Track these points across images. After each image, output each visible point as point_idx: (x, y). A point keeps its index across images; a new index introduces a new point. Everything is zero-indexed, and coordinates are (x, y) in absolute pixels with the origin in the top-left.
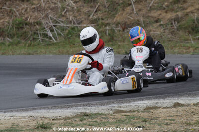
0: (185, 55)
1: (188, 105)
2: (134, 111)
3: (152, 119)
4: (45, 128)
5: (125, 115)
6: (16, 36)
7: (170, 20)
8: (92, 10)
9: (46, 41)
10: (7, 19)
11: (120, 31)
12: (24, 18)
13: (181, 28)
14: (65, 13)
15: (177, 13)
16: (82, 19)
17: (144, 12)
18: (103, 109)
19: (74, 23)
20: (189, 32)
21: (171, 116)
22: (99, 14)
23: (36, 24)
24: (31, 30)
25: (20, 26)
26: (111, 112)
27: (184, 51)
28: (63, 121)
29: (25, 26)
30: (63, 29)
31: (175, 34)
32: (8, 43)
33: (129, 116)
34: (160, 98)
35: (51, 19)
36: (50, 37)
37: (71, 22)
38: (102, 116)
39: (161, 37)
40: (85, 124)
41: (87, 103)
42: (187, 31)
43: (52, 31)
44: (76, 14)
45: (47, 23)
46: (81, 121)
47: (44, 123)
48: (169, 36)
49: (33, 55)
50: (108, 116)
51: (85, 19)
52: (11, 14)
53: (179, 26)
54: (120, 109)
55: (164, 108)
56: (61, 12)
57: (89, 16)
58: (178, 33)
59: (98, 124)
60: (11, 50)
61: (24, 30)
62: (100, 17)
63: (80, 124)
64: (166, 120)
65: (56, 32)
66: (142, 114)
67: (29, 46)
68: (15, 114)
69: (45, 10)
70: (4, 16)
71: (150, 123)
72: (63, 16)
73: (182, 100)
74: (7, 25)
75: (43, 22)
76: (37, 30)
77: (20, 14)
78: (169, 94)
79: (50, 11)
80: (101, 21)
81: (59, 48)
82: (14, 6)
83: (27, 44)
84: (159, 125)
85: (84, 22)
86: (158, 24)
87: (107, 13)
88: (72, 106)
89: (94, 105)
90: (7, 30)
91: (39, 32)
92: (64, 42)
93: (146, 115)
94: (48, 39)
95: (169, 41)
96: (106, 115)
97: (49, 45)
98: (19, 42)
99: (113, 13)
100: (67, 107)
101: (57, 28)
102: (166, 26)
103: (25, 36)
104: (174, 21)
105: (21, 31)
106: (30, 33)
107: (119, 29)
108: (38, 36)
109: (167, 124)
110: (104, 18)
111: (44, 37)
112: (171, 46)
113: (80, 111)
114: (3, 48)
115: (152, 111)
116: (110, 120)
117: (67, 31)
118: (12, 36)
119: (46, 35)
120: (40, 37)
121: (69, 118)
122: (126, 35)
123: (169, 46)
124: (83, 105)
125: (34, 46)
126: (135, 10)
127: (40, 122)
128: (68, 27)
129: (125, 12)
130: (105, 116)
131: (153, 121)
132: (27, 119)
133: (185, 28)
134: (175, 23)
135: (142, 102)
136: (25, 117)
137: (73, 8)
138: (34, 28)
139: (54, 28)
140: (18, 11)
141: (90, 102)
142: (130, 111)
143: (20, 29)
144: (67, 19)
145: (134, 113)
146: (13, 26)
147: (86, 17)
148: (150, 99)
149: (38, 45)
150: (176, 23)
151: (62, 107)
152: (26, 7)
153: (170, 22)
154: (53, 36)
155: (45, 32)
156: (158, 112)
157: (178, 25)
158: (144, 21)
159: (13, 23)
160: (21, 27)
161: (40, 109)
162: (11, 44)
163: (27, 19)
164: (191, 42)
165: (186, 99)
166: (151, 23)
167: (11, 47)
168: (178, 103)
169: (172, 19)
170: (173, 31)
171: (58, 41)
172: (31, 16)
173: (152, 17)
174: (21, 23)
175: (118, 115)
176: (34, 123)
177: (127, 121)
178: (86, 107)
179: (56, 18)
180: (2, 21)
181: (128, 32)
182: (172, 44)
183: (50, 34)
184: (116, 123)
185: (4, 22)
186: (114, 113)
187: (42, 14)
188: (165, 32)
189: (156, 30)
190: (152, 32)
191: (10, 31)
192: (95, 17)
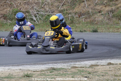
0: (116, 33)
1: (116, 64)
2: (83, 67)
3: (94, 72)
5: (78, 70)
6: (14, 20)
7: (108, 11)
8: (60, 4)
10: (8, 9)
11: (77, 17)
12: (19, 8)
13: (114, 17)
14: (44, 6)
15: (112, 7)
16: (54, 10)
17: (92, 6)
18: (64, 66)
19: (49, 12)
21: (106, 71)
23: (26, 12)
26: (69, 68)
27: (116, 30)
30: (42, 16)
31: (110, 20)
32: (9, 24)
33: (80, 70)
34: (100, 59)
37: (47, 11)
38: (64, 70)
39: (102, 21)
40: (53, 75)
41: (55, 61)
42: (118, 18)
43: (36, 17)
44: (51, 7)
45: (33, 12)
46: (51, 72)
48: (107, 21)
50: (67, 70)
51: (56, 10)
52: (11, 6)
53: (113, 15)
54: (75, 66)
55: (102, 66)
56: (42, 5)
57: (58, 8)
58: (112, 20)
59: (61, 75)
62: (65, 9)
64: (103, 73)
65: (38, 18)
66: (88, 69)
69: (31, 4)
70: (6, 7)
72: (43, 8)
73: (112, 61)
74: (8, 13)
75: (31, 11)
76: (27, 16)
77: (16, 6)
78: (105, 57)
79: (34, 4)
80: (66, 11)
81: (40, 27)
82: (13, 1)
85: (56, 12)
86: (100, 14)
87: (69, 6)
88: (46, 64)
89: (59, 63)
90: (9, 16)
92: (43, 24)
93: (90, 70)
94: (33, 22)
95: (107, 24)
96: (66, 69)
99: (73, 6)
100: (43, 64)
102: (105, 15)
104: (110, 12)
107: (76, 16)
110: (67, 9)
113: (51, 67)
114: (6, 27)
115: (94, 67)
116: (69, 73)
117: (45, 17)
119: (32, 19)
120: (28, 20)
121: (44, 71)
122: (81, 20)
123: (107, 27)
124: (53, 63)
126: (86, 5)
128: (46, 14)
129: (81, 6)
130: (65, 70)
131: (95, 74)
133: (117, 16)
134: (110, 14)
135: (88, 62)
137: (49, 3)
139: (37, 15)
140: (15, 4)
142: (81, 67)
144: (45, 9)
145: (83, 69)
146: (12, 14)
148: (93, 60)
151: (40, 64)
152: (20, 2)
153: (108, 13)
154: (36, 20)
155: (31, 17)
156: (98, 68)
157: (113, 14)
158: (92, 12)
159: (12, 12)
163: (21, 9)
164: (120, 25)
165: (115, 60)
166: (96, 13)
167: (10, 26)
168: (110, 63)
169: (109, 11)
170: (110, 18)
171: (39, 23)
172: (23, 8)
173: (97, 9)
175: (73, 70)
177: (79, 73)
178: (54, 64)
179: (38, 9)
180: (5, 10)
181: (82, 18)
182: (108, 26)
183: (35, 19)
184: (72, 74)
185: (6, 10)
186: (71, 68)
187: (30, 6)
188: (104, 19)
189: (99, 18)
190: (97, 19)
191: (10, 17)
192: (62, 9)
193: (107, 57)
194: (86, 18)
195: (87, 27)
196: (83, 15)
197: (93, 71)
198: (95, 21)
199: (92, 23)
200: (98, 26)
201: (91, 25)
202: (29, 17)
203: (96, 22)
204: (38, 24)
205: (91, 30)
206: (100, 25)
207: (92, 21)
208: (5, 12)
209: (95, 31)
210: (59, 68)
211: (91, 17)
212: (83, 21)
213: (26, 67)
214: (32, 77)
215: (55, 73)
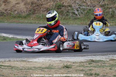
4: (68, 68)
5: (115, 62)
10: (52, 3)
12: (62, 3)
16: (96, 4)
18: (103, 58)
19: (91, 7)
22: (106, 2)
23: (68, 6)
24: (66, 10)
26: (108, 60)
28: (79, 64)
29: (62, 7)
30: (84, 10)
35: (77, 4)
36: (76, 14)
37: (89, 5)
38: (102, 62)
40: (91, 66)
41: (94, 54)
43: (78, 11)
44: (92, 2)
45: (75, 6)
46: (89, 64)
47: (68, 65)
49: (65, 24)
50: (106, 62)
51: (97, 4)
54: (113, 58)
57: (100, 3)
59: (99, 67)
61: (61, 10)
62: (106, 4)
63: (89, 66)
65: (80, 12)
67: (64, 19)
68: (52, 58)
70: (50, 1)
72: (85, 2)
74: (52, 6)
75: (73, 5)
81: (81, 21)
83: (63, 18)
85: (97, 6)
87: (110, 1)
88: (85, 56)
89: (98, 55)
91: (70, 11)
92: (84, 17)
94: (75, 16)
96: (104, 61)
97: (75, 19)
101: (81, 9)
103: (62, 13)
106: (65, 12)
108: (70, 14)
110: (108, 4)
111: (73, 14)
113: (90, 58)
116: (107, 65)
117: (86, 11)
119: (74, 13)
121: (83, 63)
124: (91, 55)
125: (67, 19)
127: (65, 64)
128: (87, 9)
130: (104, 62)
132: (59, 62)
136: (57, 61)
138: (67, 9)
139: (79, 9)
141: (96, 54)
143: (59, 9)
144: (87, 4)
146: (55, 7)
147: (98, 3)
149: (69, 19)
151: (79, 56)
154: (78, 14)
155: (74, 11)
160: (60, 8)
161: (66, 56)
163: (63, 3)
171: (81, 17)
172: (66, 2)
174: (60, 6)
175: (111, 62)
176: (62, 65)
178: (93, 57)
179: (80, 3)
180: (49, 4)
184: (110, 66)
186: (109, 61)
187: (73, 1)
192: (103, 3)
202: (71, 11)
204: (79, 18)
208: (48, 6)
210: (98, 60)
213: (66, 58)
214: (72, 68)
215: (94, 65)
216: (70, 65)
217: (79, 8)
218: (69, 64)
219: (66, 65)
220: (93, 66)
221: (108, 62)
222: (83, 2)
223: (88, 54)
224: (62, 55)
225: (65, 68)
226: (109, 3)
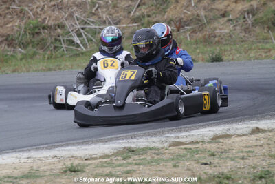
0: (265, 60)
1: (272, 130)
2: (197, 143)
3: (222, 152)
4: (75, 171)
5: (185, 149)
6: (30, 45)
7: (242, 12)
8: (133, 3)
9: (72, 50)
10: (16, 22)
12: (40, 20)
13: (257, 23)
14: (97, 9)
15: (252, 3)
16: (121, 18)
17: (205, 3)
18: (154, 142)
19: (110, 23)
20: (269, 28)
21: (248, 147)
22: (144, 10)
23: (57, 27)
24: (51, 36)
25: (36, 31)
26: (166, 145)
27: (264, 55)
28: (99, 160)
29: (42, 31)
30: (94, 33)
31: (249, 32)
32: (19, 56)
33: (190, 149)
34: (232, 122)
35: (78, 20)
36: (77, 44)
37: (105, 21)
38: (153, 151)
39: (231, 36)
40: (130, 164)
41: (133, 133)
42: (266, 26)
43: (79, 35)
44: (112, 11)
45: (72, 25)
46: (124, 159)
47: (74, 165)
48: (242, 35)
49: (55, 70)
50: (162, 151)
51: (125, 17)
52: (22, 15)
53: (255, 20)
54: (177, 140)
55: (238, 136)
56: (91, 8)
57: (130, 12)
58: (254, 30)
59: (149, 163)
60: (25, 65)
61: (41, 36)
62: (146, 14)
63: (124, 163)
64: (242, 152)
65: (85, 38)
66: (209, 146)
67: (48, 58)
68: (33, 153)
69: (68, 7)
70: (12, 18)
71: (220, 158)
72: (94, 14)
73: (262, 124)
74: (17, 30)
75: (67, 24)
76: (59, 36)
77: (34, 15)
78: (245, 115)
79: (75, 8)
82: (26, 3)
83: (47, 56)
84: (232, 159)
85: (124, 21)
86: (226, 19)
87: (154, 7)
88: (111, 140)
89: (142, 136)
90: (18, 38)
91: (61, 38)
93: (213, 147)
94: (74, 48)
95: (242, 41)
96: (158, 149)
97: (77, 55)
98: (35, 54)
99: (162, 7)
100: (105, 141)
101: (87, 31)
102: (237, 21)
103: (42, 45)
104: (248, 14)
105: (37, 38)
106: (50, 40)
108: (61, 44)
109: (243, 158)
110: (150, 14)
111: (69, 45)
112: (245, 48)
113: (123, 146)
114: (13, 63)
115: (221, 140)
116: (165, 157)
118: (24, 46)
119: (72, 42)
120: (63, 45)
121: (108, 156)
122: (182, 37)
123: (243, 48)
124: (127, 138)
125: (56, 58)
126: (193, 2)
127: (69, 164)
129: (180, 5)
130: (157, 152)
131: (224, 155)
132: (50, 160)
133: (264, 23)
134: (249, 17)
135: (207, 129)
136: (47, 157)
137: (107, 2)
138: (54, 33)
139: (82, 31)
140: (31, 10)
141: (136, 133)
142: (192, 143)
143: (36, 35)
144: (100, 18)
145: (197, 146)
146: (25, 32)
147: (126, 13)
148: (218, 124)
149: (62, 56)
150: (251, 16)
151: (98, 142)
152: (42, 4)
153: (243, 16)
154: (81, 43)
155: (70, 38)
156: (230, 141)
157: (253, 19)
158: (205, 16)
159: (25, 28)
160: (37, 33)
161: (68, 145)
162: (24, 57)
163: (44, 20)
164: (272, 42)
165: (268, 121)
166: (215, 19)
167: (24, 61)
168: (258, 128)
169: (245, 12)
170: (247, 28)
171: (89, 50)
172: (50, 17)
173: (218, 10)
174: (36, 27)
175: (174, 149)
176: (60, 166)
177: (188, 156)
178: (130, 140)
179: (84, 17)
180: (10, 25)
181: (184, 32)
182: (246, 46)
183: (77, 40)
184: (173, 160)
185: (12, 26)
186: (170, 146)
187: (65, 13)
188: (235, 30)
189: (223, 28)
190: (218, 31)
191: (21, 40)
192: (138, 13)
193: (249, 115)
194: (193, 32)
195: (198, 51)
196: (187, 26)
197: (219, 150)
198: (215, 37)
199: (207, 41)
200: (223, 48)
201: (205, 46)
202: (65, 38)
203: (217, 39)
204: (85, 52)
205: (207, 57)
206: (227, 44)
207: (207, 36)
208: (9, 29)
209: (217, 59)
210: (142, 147)
211: (205, 29)
212: (187, 38)
213: (69, 150)
214: (84, 172)
215: (134, 160)
216: (79, 165)
217: (82, 29)
218: (76, 162)
219: (69, 166)
220: (134, 162)
221: (167, 151)
222: (91, 13)
223: (118, 136)
224: (56, 144)
225: (69, 173)
226: (152, 12)
